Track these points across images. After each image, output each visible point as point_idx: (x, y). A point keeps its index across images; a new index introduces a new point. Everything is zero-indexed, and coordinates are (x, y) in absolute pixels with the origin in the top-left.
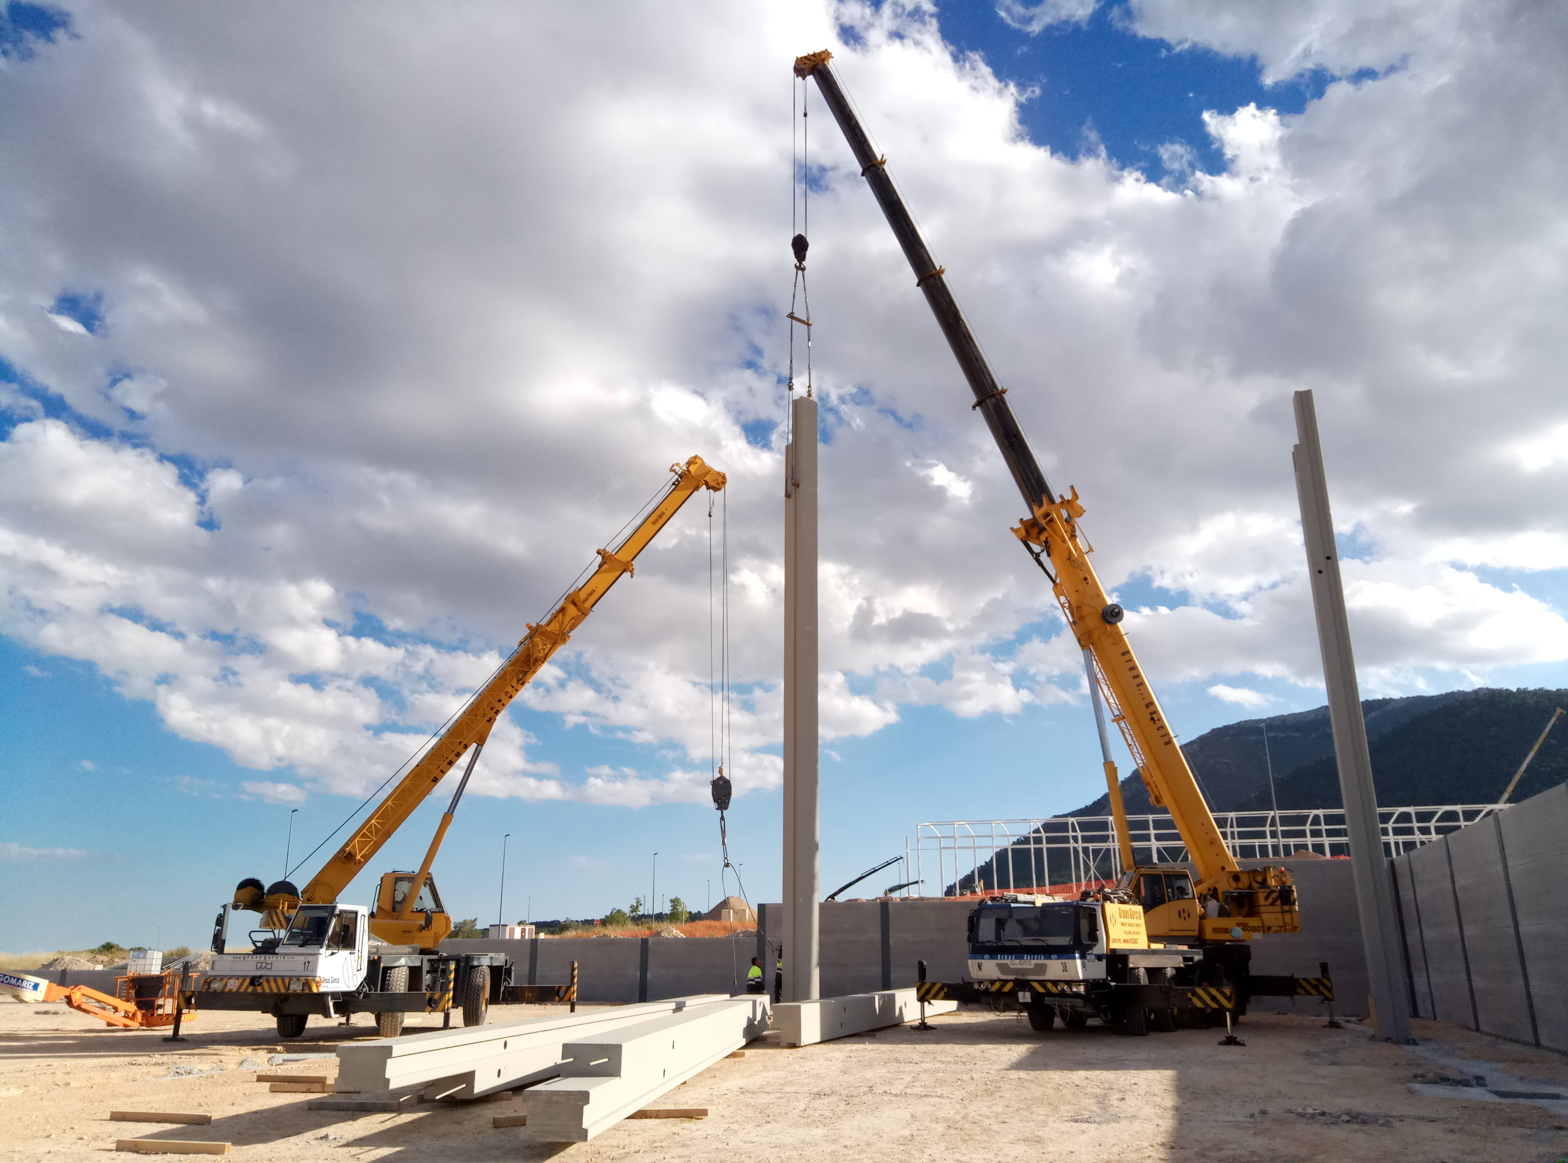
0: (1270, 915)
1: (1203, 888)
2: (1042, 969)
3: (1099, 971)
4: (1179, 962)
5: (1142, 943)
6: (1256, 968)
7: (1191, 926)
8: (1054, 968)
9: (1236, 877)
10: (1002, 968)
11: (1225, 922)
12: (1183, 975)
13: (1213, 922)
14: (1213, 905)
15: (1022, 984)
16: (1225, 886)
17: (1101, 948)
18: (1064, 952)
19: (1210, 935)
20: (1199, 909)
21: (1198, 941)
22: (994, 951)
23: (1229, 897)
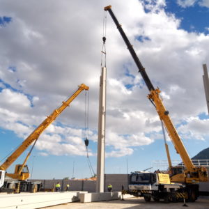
0: (201, 178)
1: (186, 172)
2: (143, 187)
3: (156, 188)
4: (179, 187)
5: (169, 182)
6: (200, 190)
7: (183, 180)
8: (145, 187)
9: (194, 169)
10: (135, 187)
11: (191, 179)
12: (180, 190)
13: (189, 178)
14: (189, 175)
15: (139, 191)
16: (192, 171)
17: (157, 183)
18: (147, 184)
19: (187, 182)
20: (185, 176)
21: (185, 183)
22: (134, 183)
23: (192, 173)
